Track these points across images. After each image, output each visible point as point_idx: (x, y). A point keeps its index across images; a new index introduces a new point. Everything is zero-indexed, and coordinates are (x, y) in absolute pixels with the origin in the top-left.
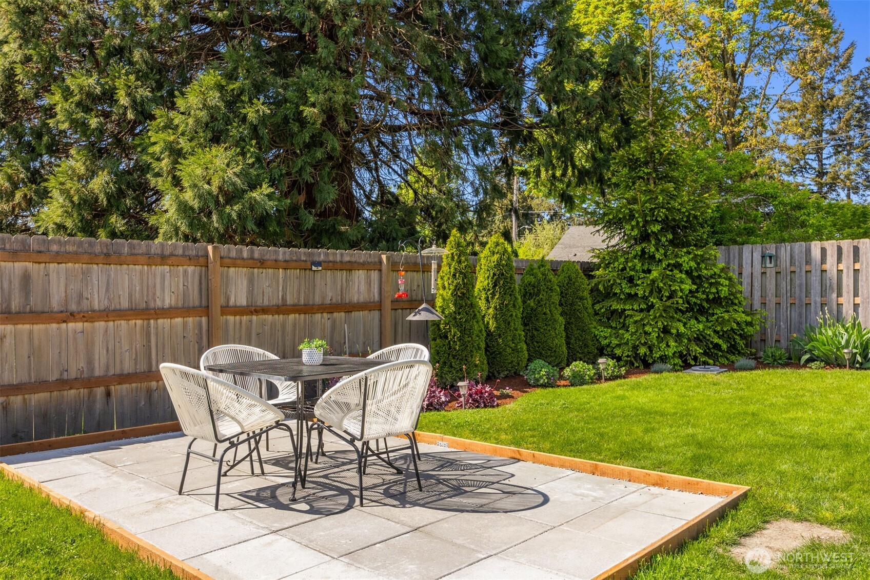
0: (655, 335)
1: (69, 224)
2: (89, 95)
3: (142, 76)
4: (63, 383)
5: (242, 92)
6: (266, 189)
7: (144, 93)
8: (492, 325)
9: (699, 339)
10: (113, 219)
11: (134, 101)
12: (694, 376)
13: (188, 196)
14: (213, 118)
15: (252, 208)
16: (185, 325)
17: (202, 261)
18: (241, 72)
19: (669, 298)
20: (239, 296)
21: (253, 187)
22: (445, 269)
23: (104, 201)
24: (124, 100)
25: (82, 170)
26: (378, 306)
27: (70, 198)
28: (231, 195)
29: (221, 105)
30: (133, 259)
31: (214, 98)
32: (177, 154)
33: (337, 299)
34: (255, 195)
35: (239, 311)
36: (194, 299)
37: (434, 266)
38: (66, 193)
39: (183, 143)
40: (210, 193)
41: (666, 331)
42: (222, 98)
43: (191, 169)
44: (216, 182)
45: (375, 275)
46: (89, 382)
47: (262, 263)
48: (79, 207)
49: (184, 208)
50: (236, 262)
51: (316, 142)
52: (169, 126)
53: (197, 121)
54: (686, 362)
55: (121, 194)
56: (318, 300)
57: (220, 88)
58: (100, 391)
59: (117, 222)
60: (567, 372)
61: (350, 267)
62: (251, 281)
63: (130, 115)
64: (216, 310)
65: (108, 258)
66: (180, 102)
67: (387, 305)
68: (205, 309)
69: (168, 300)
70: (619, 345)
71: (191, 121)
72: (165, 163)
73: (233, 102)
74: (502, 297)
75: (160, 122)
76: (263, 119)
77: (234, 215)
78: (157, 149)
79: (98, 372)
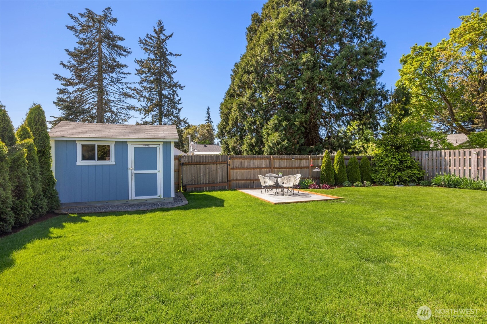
0: (385, 176)
1: (248, 149)
2: (252, 122)
3: (262, 117)
4: (247, 180)
5: (282, 119)
6: (286, 141)
7: (262, 121)
8: (337, 173)
9: (399, 177)
10: (256, 148)
11: (260, 123)
12: (396, 187)
13: (270, 144)
14: (276, 126)
15: (283, 146)
16: (267, 171)
17: (270, 158)
18: (282, 115)
19: (390, 166)
20: (277, 165)
21: (283, 141)
22: (324, 159)
23: (254, 144)
24: (258, 123)
25: (250, 138)
26: (308, 167)
27: (248, 144)
28: (279, 143)
29: (278, 123)
30: (258, 158)
31: (276, 121)
32: (268, 134)
33: (298, 166)
34: (284, 143)
35: (277, 168)
36: (268, 166)
37: (320, 159)
38: (247, 143)
39: (270, 132)
40: (274, 143)
41: (389, 175)
42: (278, 121)
43: (271, 138)
44: (275, 141)
45: (307, 161)
46: (251, 180)
47: (282, 159)
48: (249, 146)
49: (269, 146)
50: (277, 158)
51: (299, 129)
52: (267, 128)
53: (272, 127)
54: (395, 184)
55: (258, 142)
56: (294, 166)
57: (277, 119)
58: (252, 181)
59: (257, 149)
60: (355, 184)
61: (301, 159)
62: (279, 162)
63: (259, 126)
64: (272, 168)
65: (254, 158)
66: (269, 123)
67: (310, 167)
68: (270, 168)
69: (264, 166)
70: (376, 179)
71: (271, 127)
72: (266, 136)
73: (280, 122)
74: (340, 166)
75: (265, 127)
76: (286, 126)
77: (279, 148)
78: (264, 133)
79: (252, 178)
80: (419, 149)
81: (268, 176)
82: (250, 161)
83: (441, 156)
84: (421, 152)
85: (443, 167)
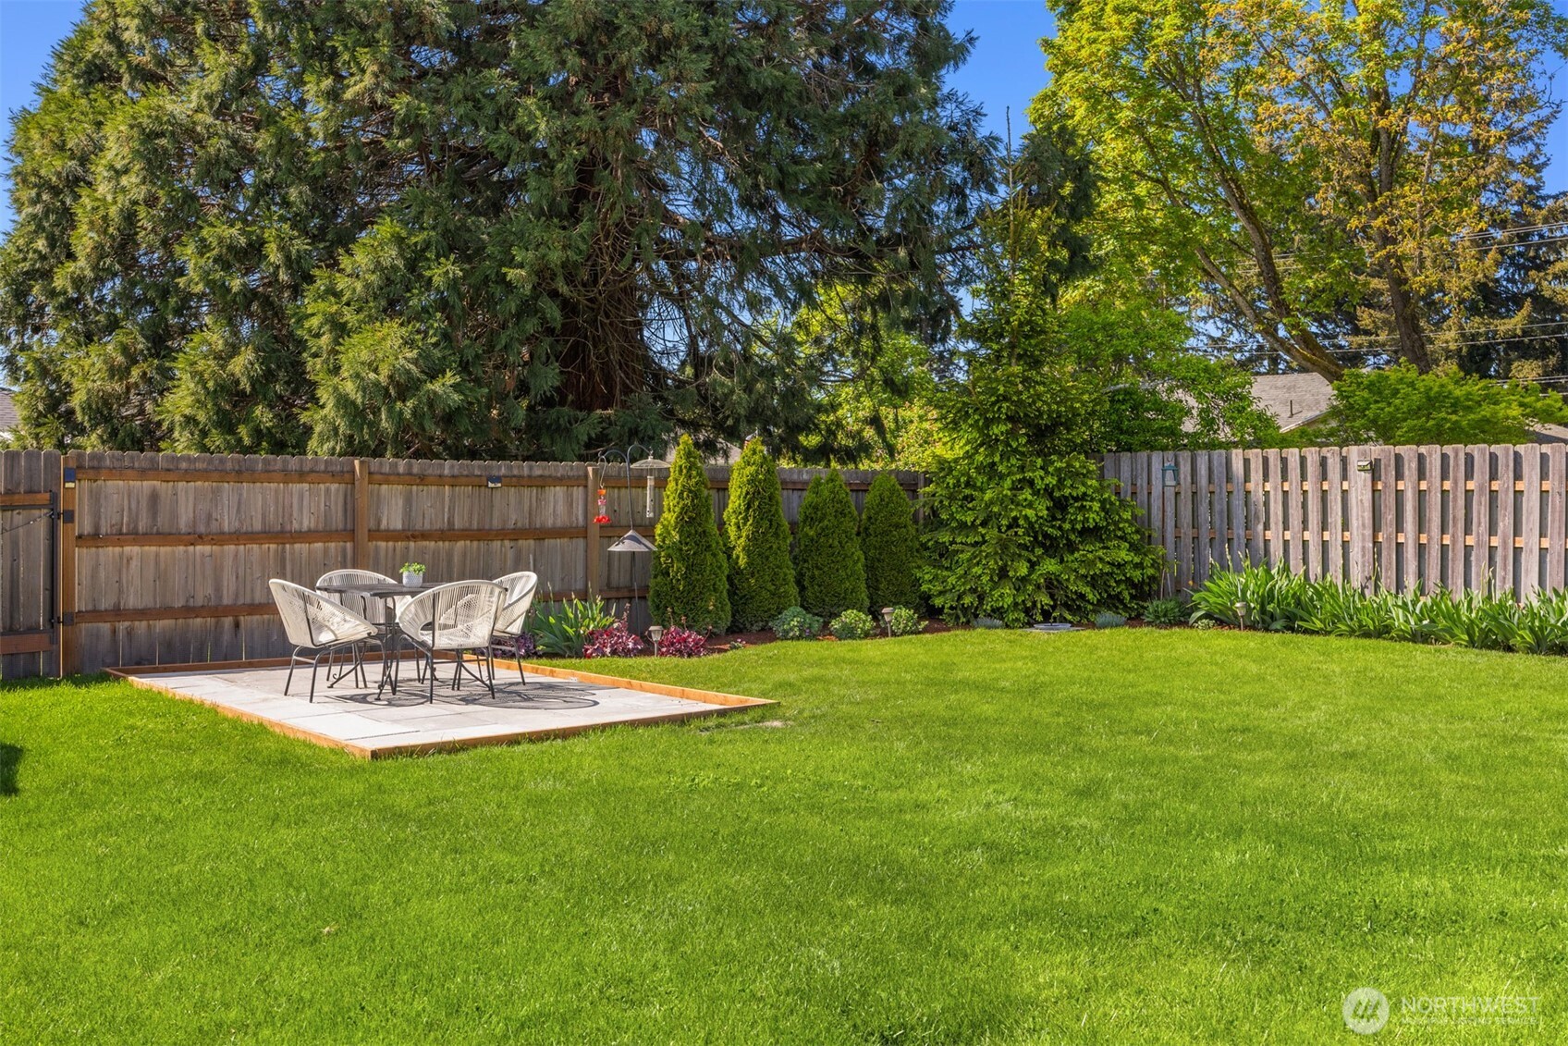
0: (985, 579)
1: (202, 417)
2: (231, 248)
3: (298, 222)
4: (189, 611)
5: (427, 245)
6: (450, 378)
7: (300, 245)
8: (742, 562)
9: (1052, 584)
10: (258, 411)
11: (288, 258)
12: (1039, 633)
13: (349, 388)
14: (389, 282)
15: (431, 404)
16: (326, 551)
17: (347, 477)
18: (428, 220)
19: (1009, 527)
20: (393, 518)
21: (433, 374)
22: (671, 485)
23: (245, 385)
24: (274, 255)
25: (220, 345)
26: (583, 532)
27: (203, 382)
28: (404, 386)
29: (400, 263)
30: (268, 475)
31: (391, 255)
32: (340, 330)
33: (524, 522)
34: (436, 386)
35: (391, 536)
36: (338, 521)
37: (650, 482)
38: (200, 378)
39: (350, 317)
40: (377, 384)
41: (1003, 573)
42: (401, 255)
43: (357, 351)
44: (385, 371)
45: (578, 493)
46: (217, 611)
47: (422, 479)
48: (214, 395)
49: (344, 402)
50: (390, 478)
51: (527, 308)
52: (333, 292)
53: (367, 286)
54: (1031, 616)
55: (269, 376)
56: (496, 524)
57: (399, 241)
58: (228, 622)
59: (263, 415)
60: (835, 624)
61: (542, 483)
62: (408, 501)
63: (283, 276)
64: (362, 534)
65: (240, 475)
66: (345, 262)
67: (594, 531)
68: (350, 533)
69: (307, 523)
70: (941, 593)
71: (359, 286)
72: (325, 340)
73: (415, 261)
74: (757, 524)
75: (320, 285)
76: (454, 284)
77: (408, 414)
78: (314, 322)
79: (226, 601)
80: (1135, 440)
81: (336, 583)
82: (216, 493)
83: (1229, 479)
84: (1143, 455)
85: (1239, 531)
